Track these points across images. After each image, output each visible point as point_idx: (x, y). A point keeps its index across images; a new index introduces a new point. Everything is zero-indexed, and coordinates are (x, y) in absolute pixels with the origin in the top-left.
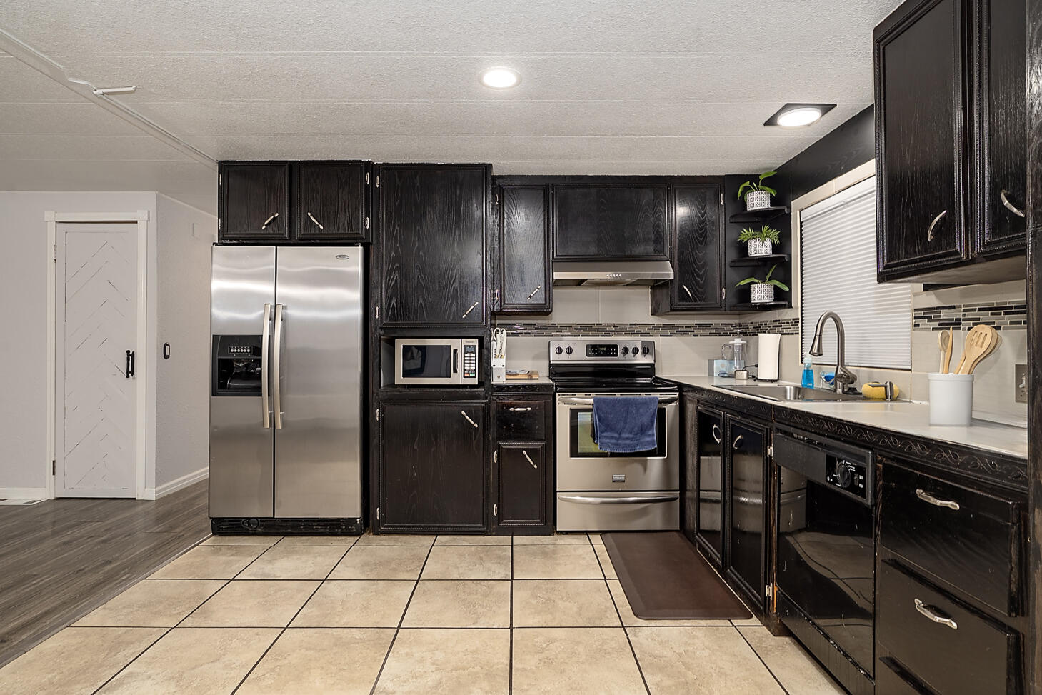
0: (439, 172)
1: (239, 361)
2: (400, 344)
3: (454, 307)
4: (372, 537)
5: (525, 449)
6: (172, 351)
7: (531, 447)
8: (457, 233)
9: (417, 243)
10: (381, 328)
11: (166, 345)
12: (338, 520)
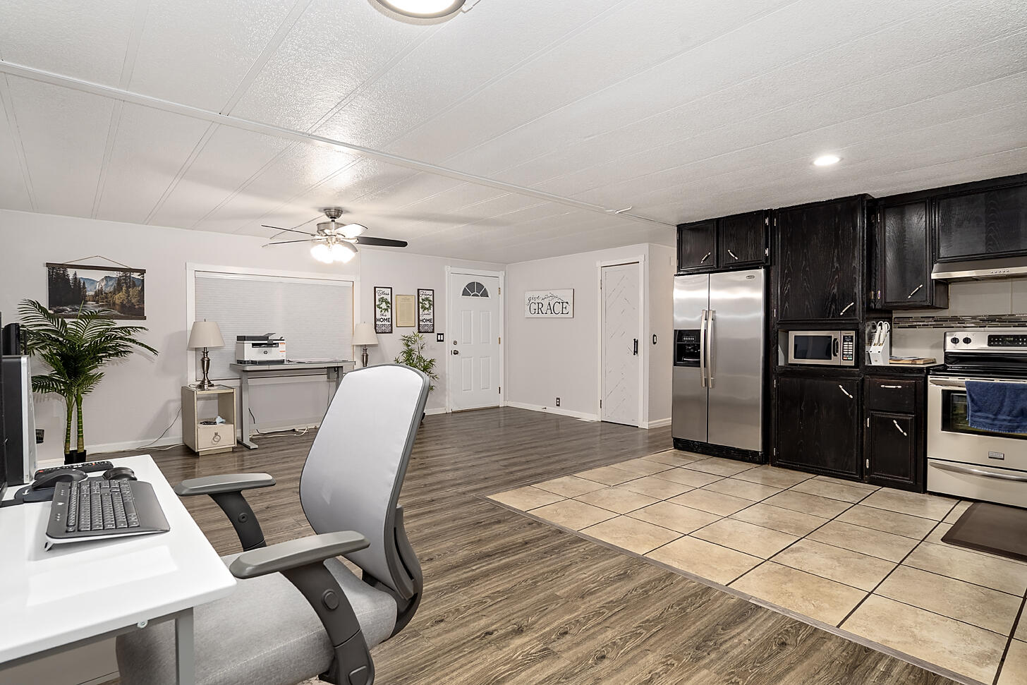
0: (821, 208)
1: (689, 345)
2: (792, 334)
3: (833, 307)
4: (770, 467)
5: (895, 419)
6: (658, 340)
7: (901, 418)
8: (836, 251)
9: (804, 262)
10: (778, 324)
11: (654, 336)
12: (747, 451)
